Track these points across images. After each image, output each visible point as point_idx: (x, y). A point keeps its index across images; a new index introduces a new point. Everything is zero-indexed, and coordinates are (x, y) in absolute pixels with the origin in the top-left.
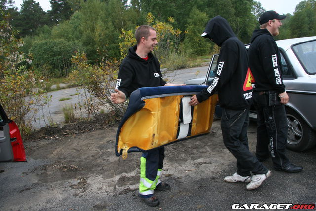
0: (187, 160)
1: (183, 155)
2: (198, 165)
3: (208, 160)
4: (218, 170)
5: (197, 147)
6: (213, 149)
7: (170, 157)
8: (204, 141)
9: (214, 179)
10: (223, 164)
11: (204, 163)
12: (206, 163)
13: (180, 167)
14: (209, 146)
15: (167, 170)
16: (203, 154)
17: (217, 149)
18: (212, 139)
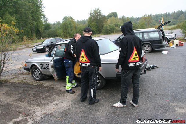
0: (48, 104)
1: (44, 102)
2: (56, 105)
3: (60, 101)
4: (69, 105)
5: (48, 96)
6: (58, 95)
7: (37, 104)
8: (50, 92)
9: (70, 109)
10: (69, 101)
11: (59, 103)
12: (60, 103)
13: (47, 108)
14: (54, 94)
15: (41, 111)
16: (55, 99)
17: (60, 95)
18: (54, 91)
